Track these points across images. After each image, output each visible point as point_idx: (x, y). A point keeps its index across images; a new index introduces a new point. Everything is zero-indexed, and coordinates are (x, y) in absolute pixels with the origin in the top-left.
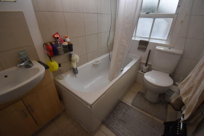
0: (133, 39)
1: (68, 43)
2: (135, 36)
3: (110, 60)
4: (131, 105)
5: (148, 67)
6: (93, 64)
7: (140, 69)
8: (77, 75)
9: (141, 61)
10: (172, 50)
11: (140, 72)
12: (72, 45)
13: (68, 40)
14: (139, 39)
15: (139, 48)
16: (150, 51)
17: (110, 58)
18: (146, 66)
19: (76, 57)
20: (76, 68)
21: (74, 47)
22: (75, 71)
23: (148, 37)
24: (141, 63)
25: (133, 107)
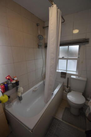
0: (57, 71)
1: (16, 80)
2: (58, 69)
3: (45, 85)
4: (61, 120)
5: (69, 88)
6: (33, 90)
7: (64, 89)
8: (21, 101)
9: (64, 85)
10: (80, 78)
11: (64, 92)
12: (18, 82)
13: (16, 79)
14: (61, 71)
15: (61, 77)
16: (68, 78)
17: (44, 84)
18: (67, 88)
19: (21, 89)
20: (21, 96)
21: (20, 83)
22: (20, 99)
23: (66, 70)
24: (64, 86)
25: (63, 121)
